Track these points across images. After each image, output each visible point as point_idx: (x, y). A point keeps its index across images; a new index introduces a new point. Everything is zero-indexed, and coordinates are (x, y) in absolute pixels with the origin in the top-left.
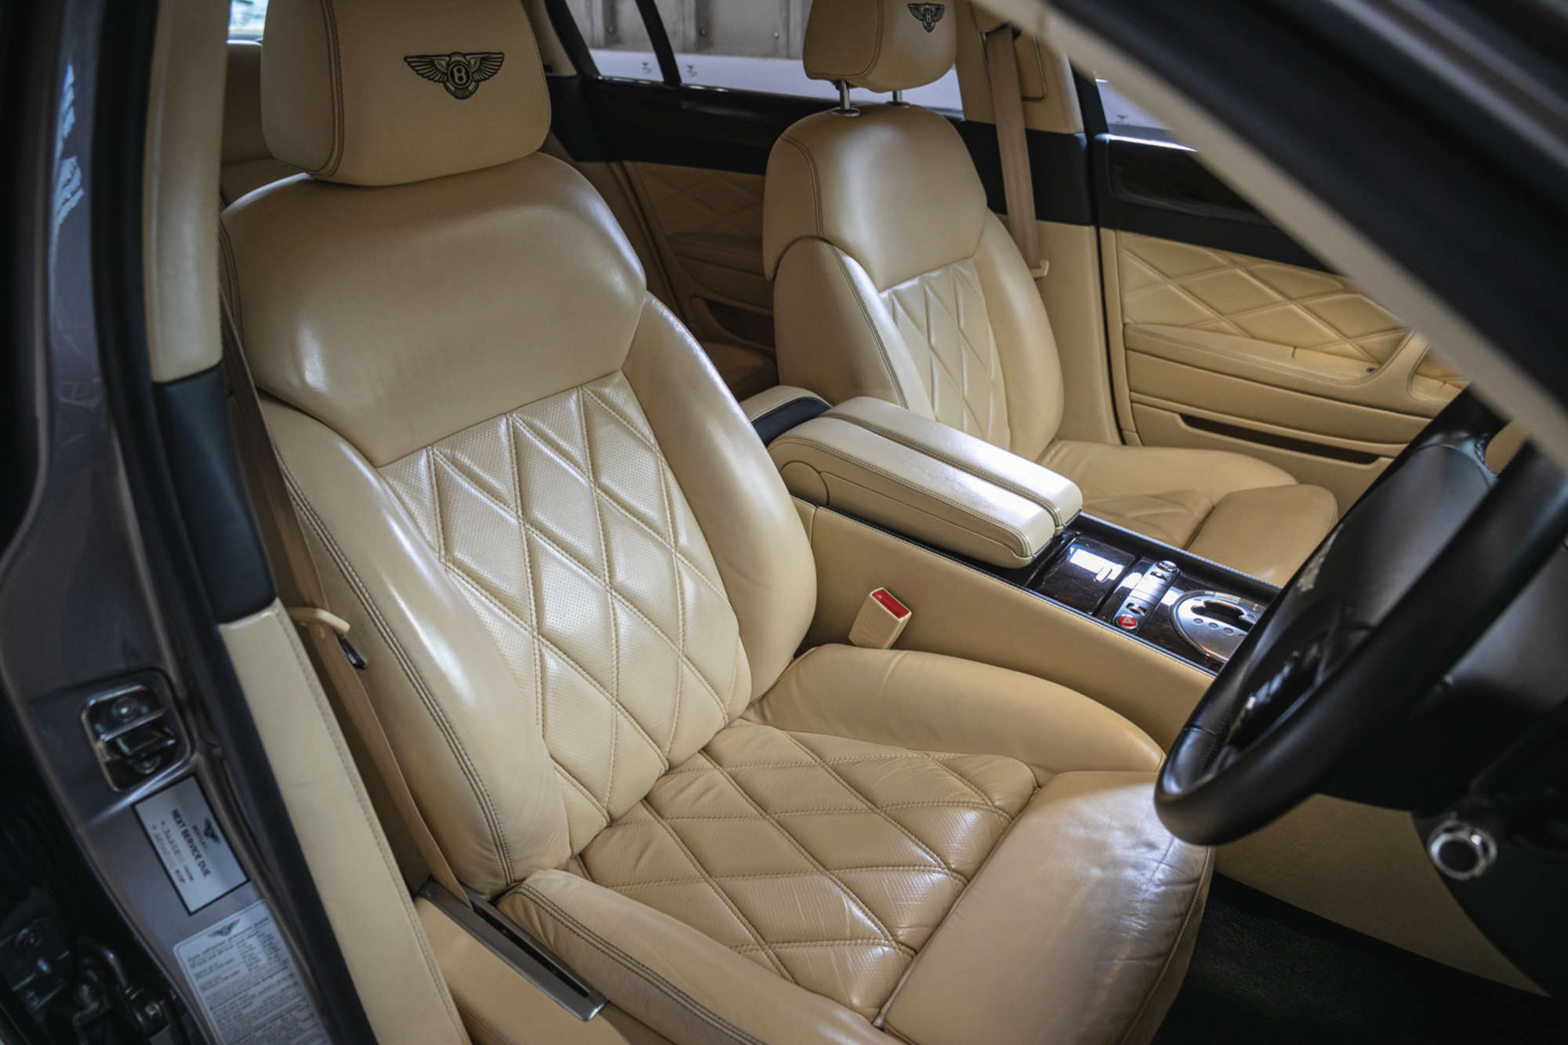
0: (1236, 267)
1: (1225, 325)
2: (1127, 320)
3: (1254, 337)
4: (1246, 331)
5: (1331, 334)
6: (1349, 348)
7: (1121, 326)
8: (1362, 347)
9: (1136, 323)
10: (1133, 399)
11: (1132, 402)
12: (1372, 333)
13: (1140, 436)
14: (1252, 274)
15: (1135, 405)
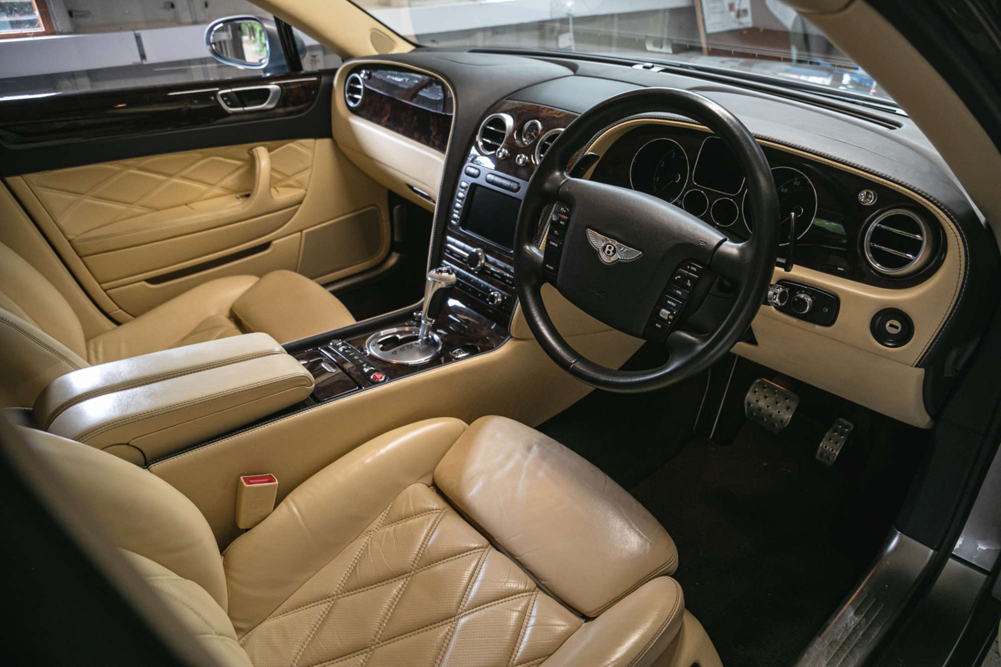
0: (128, 169)
1: (137, 210)
2: (71, 237)
3: (158, 210)
4: (151, 208)
5: (203, 187)
6: (217, 191)
7: (68, 243)
8: (223, 187)
9: (77, 236)
10: (105, 288)
11: (105, 291)
12: (225, 177)
13: (123, 310)
14: (140, 169)
15: (109, 292)
